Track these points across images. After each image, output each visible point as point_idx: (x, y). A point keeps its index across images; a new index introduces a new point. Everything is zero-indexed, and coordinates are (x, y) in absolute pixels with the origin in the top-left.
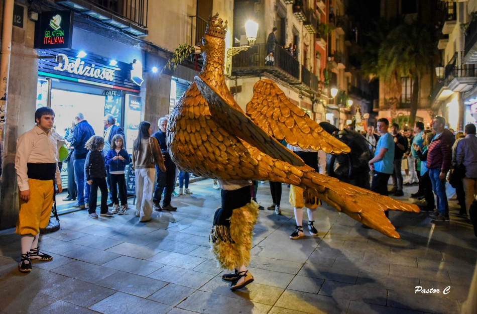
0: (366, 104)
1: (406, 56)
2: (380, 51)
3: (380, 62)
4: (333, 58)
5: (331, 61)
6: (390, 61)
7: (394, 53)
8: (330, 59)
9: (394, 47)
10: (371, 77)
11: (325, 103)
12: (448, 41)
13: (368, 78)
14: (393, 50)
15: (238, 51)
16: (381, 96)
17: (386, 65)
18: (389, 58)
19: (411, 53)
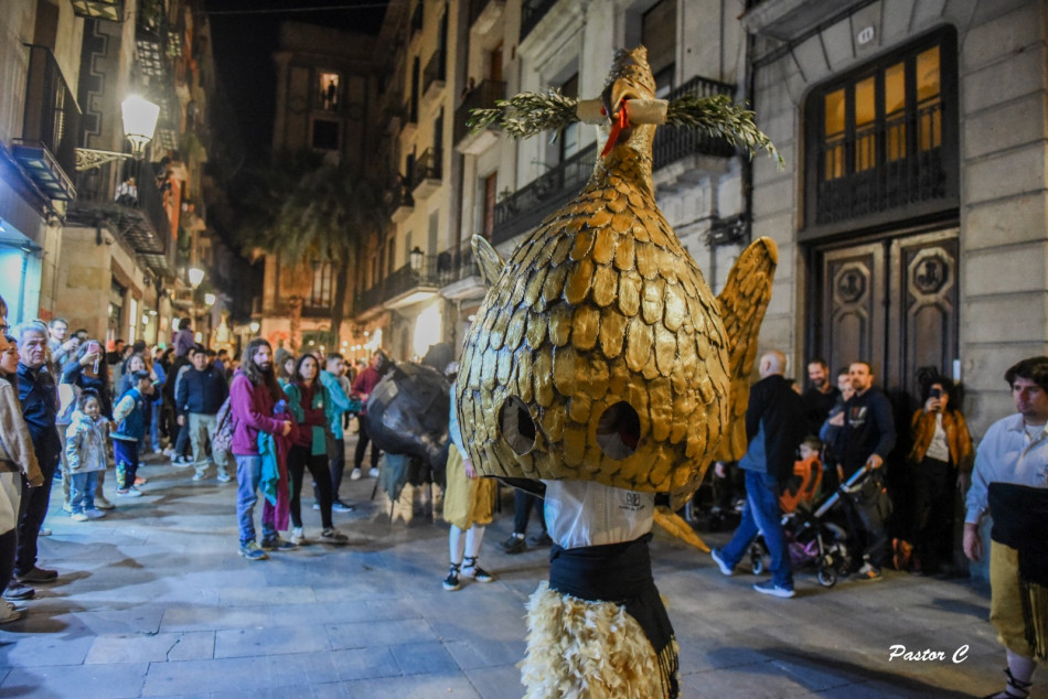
0: (226, 302)
1: (334, 225)
2: (285, 208)
3: (284, 228)
4: (192, 207)
5: (188, 211)
6: (304, 230)
7: (311, 217)
8: (185, 207)
9: (312, 205)
10: (257, 253)
11: (173, 297)
12: (412, 211)
13: (250, 255)
14: (309, 211)
15: (99, 160)
16: (269, 291)
17: (295, 237)
18: (303, 224)
19: (341, 221)
